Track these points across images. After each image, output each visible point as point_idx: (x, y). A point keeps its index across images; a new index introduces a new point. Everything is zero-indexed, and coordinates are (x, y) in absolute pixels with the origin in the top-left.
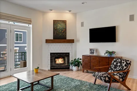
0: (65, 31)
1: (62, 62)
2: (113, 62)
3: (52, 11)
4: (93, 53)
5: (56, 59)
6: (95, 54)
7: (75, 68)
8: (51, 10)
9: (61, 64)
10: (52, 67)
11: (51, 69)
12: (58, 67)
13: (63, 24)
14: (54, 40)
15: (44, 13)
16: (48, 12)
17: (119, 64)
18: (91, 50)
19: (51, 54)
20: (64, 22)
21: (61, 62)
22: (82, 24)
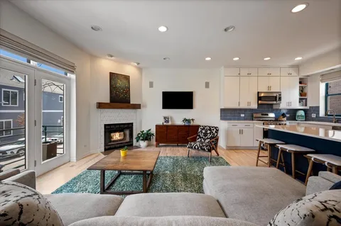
0: (127, 91)
1: (122, 138)
2: (200, 130)
3: (113, 58)
4: (168, 121)
5: (112, 134)
6: (170, 123)
7: (143, 144)
8: (112, 56)
9: (120, 140)
10: (107, 147)
11: (105, 150)
12: (117, 146)
13: (125, 81)
14: (112, 104)
15: (93, 57)
16: (100, 58)
17: (209, 132)
18: (165, 118)
19: (105, 125)
20: (127, 78)
21: (119, 138)
22: (151, 85)
